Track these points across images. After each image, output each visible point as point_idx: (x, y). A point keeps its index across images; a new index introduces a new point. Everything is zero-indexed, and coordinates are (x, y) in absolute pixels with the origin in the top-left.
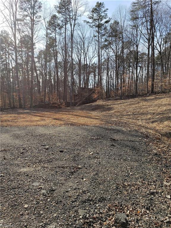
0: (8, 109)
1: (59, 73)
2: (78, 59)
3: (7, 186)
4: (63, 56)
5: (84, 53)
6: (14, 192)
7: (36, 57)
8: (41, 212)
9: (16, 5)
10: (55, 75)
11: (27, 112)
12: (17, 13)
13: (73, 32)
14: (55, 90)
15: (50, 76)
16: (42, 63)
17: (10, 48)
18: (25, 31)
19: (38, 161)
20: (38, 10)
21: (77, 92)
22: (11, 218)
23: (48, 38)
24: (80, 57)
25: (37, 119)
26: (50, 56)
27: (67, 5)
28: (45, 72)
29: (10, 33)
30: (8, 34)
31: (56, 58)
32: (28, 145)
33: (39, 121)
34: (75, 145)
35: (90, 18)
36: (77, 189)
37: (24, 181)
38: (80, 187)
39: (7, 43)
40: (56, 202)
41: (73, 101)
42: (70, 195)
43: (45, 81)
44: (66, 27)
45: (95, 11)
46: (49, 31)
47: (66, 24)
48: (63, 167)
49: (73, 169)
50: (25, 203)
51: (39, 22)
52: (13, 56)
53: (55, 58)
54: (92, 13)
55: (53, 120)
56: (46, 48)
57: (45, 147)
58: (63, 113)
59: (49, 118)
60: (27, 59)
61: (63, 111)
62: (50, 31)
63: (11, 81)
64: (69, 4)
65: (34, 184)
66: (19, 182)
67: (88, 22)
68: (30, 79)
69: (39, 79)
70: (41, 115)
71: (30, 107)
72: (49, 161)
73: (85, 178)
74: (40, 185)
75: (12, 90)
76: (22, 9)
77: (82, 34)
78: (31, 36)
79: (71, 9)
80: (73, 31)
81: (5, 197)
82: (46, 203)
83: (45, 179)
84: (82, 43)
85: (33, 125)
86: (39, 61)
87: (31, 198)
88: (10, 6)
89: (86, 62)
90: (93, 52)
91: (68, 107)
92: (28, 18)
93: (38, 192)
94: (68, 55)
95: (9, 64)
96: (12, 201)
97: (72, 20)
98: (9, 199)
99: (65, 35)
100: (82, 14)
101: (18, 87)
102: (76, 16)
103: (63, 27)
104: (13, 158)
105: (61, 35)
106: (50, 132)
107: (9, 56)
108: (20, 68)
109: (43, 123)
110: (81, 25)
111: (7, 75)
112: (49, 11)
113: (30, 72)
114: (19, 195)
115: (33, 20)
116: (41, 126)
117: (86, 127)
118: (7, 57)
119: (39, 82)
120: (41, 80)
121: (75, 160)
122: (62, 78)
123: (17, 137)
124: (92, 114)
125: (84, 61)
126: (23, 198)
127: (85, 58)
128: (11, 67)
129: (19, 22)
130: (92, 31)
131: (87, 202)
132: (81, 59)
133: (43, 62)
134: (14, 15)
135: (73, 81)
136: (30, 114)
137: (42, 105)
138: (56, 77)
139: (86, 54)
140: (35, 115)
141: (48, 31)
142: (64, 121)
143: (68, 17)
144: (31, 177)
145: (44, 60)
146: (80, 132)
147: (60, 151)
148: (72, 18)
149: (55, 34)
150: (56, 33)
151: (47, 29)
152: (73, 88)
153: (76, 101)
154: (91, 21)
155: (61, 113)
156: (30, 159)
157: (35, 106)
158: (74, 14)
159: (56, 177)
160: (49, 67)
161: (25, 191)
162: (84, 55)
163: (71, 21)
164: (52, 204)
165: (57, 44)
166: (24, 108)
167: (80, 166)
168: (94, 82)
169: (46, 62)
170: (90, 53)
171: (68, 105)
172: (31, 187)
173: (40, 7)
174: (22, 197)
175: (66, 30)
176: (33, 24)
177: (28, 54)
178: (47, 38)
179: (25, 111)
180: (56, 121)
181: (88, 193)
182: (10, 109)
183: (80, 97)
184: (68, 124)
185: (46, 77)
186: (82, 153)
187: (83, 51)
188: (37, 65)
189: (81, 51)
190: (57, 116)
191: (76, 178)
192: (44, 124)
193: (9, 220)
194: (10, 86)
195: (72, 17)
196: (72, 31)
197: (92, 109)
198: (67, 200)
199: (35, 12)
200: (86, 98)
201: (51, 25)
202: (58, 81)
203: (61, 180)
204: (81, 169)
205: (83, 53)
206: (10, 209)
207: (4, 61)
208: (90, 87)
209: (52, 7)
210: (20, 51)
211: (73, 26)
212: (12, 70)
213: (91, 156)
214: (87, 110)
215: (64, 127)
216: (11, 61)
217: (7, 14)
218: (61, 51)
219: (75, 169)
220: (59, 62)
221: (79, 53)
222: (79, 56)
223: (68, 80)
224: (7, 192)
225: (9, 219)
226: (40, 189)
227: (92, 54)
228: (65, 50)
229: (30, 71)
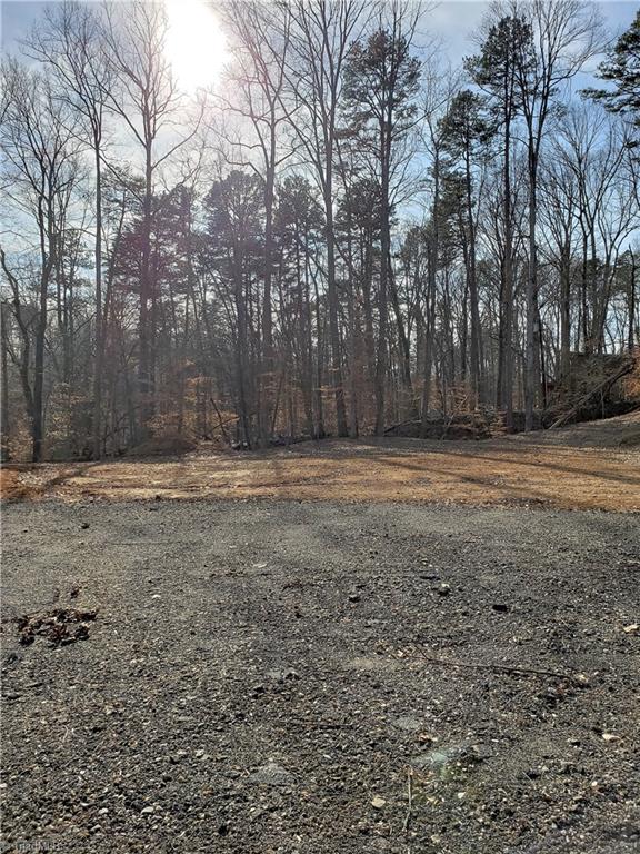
0: (303, 439)
1: (479, 305)
2: (559, 244)
3: (308, 714)
4: (499, 239)
5: (584, 218)
6: (334, 739)
7: (397, 256)
8: (435, 839)
9: (333, 88)
10: (465, 313)
11: (366, 452)
12: (338, 110)
13: (538, 144)
14: (464, 367)
15: (447, 317)
16: (417, 273)
17: (313, 231)
18: (360, 169)
19: (412, 636)
20: (405, 88)
21: (551, 372)
22: (329, 837)
23: (440, 181)
24: (568, 237)
25: (401, 479)
26: (447, 246)
27: (514, 48)
28: (430, 304)
29: (313, 183)
30: (306, 187)
31: (468, 249)
32: (376, 573)
33: (407, 484)
34: (555, 587)
35: (610, 77)
36: (575, 771)
37: (367, 704)
38: (588, 764)
39: (304, 218)
40: (489, 809)
41: (537, 409)
42: (547, 792)
43: (427, 338)
44: (507, 130)
45: (630, 46)
46: (443, 155)
47: (507, 121)
48: (510, 672)
49: (554, 683)
50: (375, 788)
51: (409, 131)
52: (321, 259)
53: (465, 249)
54: (616, 56)
55: (463, 485)
56: (434, 216)
57: (437, 586)
58: (498, 456)
59: (444, 473)
60: (367, 263)
61: (498, 450)
62: (448, 155)
63: (315, 345)
64: (522, 42)
65: (403, 723)
66: (350, 706)
67: (602, 94)
68: (376, 335)
69: (406, 331)
70: (415, 464)
71: (376, 433)
72: (456, 642)
73: (610, 732)
74: (425, 732)
75: (315, 376)
76: (351, 95)
77: (574, 145)
78: (380, 182)
79: (528, 59)
80: (539, 140)
81: (305, 752)
82: (450, 808)
83: (440, 707)
84: (576, 181)
85: (388, 500)
86: (407, 269)
87: (394, 776)
88: (314, 93)
89: (594, 252)
90: (623, 210)
91: (515, 432)
92: (372, 122)
93: (417, 755)
94: (516, 234)
95: (307, 287)
96: (328, 773)
97: (532, 97)
98: (320, 764)
99: (507, 159)
100: (576, 68)
101: (336, 364)
102: (549, 80)
103: (496, 132)
104: (327, 614)
105: (491, 162)
106: (452, 531)
107: (307, 262)
108: (342, 300)
109: (422, 492)
110: (569, 109)
111: (302, 323)
112: (444, 83)
113: (376, 310)
114: (352, 754)
115: (387, 127)
116: (416, 503)
117: (599, 515)
118: (302, 263)
119: (406, 343)
120: (413, 336)
121: (559, 650)
122: (491, 322)
123: (336, 540)
124: (620, 461)
125: (585, 248)
126: (366, 770)
127: (586, 237)
128: (313, 298)
129: (340, 142)
130: (620, 126)
131: (623, 839)
132: (568, 242)
133: (423, 270)
134: (328, 122)
135: (536, 329)
136: (376, 459)
137: (416, 428)
138: (469, 322)
139: (592, 219)
140: (394, 464)
141: (440, 154)
142: (504, 487)
143: (519, 90)
144: (388, 693)
145: (425, 261)
146: (574, 536)
147: (495, 607)
148: (534, 92)
149: (467, 161)
150: (470, 157)
151: (438, 147)
152: (536, 356)
153: (550, 410)
154: (611, 86)
155: (488, 455)
156: (383, 626)
157: (390, 430)
158: (540, 74)
159: (484, 708)
160: (442, 284)
161: (373, 745)
162: (585, 224)
163: (531, 104)
164: (476, 817)
165: (475, 196)
166: (356, 438)
167: (582, 677)
168: (627, 330)
169: (432, 268)
170: (608, 216)
171: (516, 424)
172: (392, 733)
173: (413, 76)
174: (362, 763)
175: (507, 142)
176: (390, 139)
177: (369, 246)
178: (437, 182)
179: (359, 448)
180: (470, 486)
181: (626, 797)
182: (309, 439)
183: (566, 391)
184: (522, 502)
185: (433, 324)
186: (589, 623)
187: (577, 212)
188: (402, 281)
189: (570, 210)
190: (477, 467)
191: (569, 724)
192: (425, 497)
193: (321, 842)
194: (310, 363)
195: (533, 87)
196: (531, 140)
197: (624, 442)
198: (533, 809)
199: (395, 96)
200: (594, 395)
201: (452, 131)
202: (475, 336)
203: (506, 723)
204: (588, 691)
205: (580, 218)
206: (324, 800)
207: (290, 280)
208: (609, 351)
209: (458, 65)
210: (343, 239)
211: (535, 122)
212: (316, 307)
213: (629, 640)
214: (599, 446)
215: (507, 513)
216: (314, 279)
217: (305, 120)
218: (487, 222)
219: (561, 686)
220: (483, 261)
221: (563, 221)
222: (563, 233)
223: (516, 327)
224: (309, 737)
225: (321, 837)
226: (424, 747)
227: (616, 216)
228: (507, 216)
229: (377, 305)
